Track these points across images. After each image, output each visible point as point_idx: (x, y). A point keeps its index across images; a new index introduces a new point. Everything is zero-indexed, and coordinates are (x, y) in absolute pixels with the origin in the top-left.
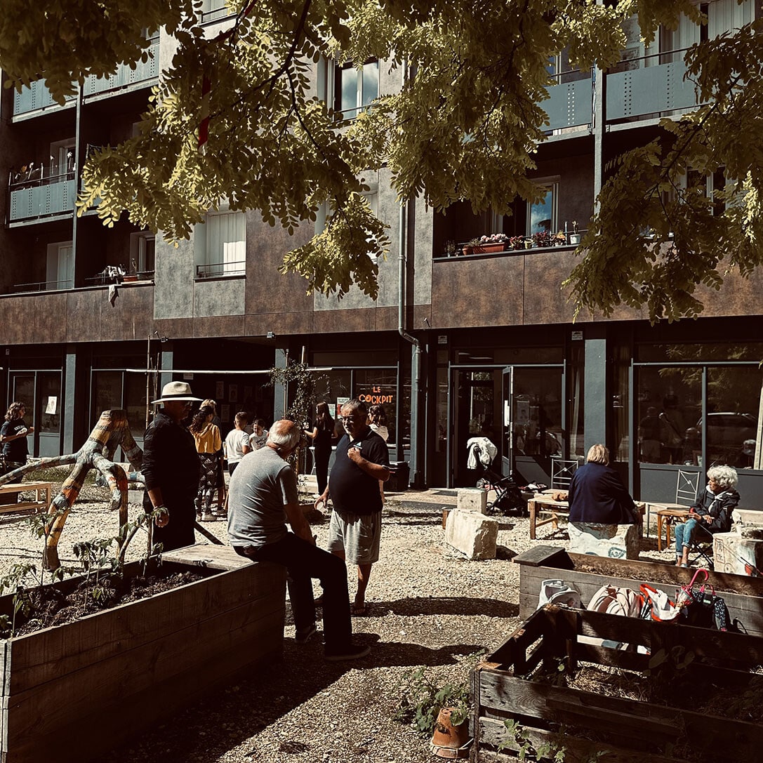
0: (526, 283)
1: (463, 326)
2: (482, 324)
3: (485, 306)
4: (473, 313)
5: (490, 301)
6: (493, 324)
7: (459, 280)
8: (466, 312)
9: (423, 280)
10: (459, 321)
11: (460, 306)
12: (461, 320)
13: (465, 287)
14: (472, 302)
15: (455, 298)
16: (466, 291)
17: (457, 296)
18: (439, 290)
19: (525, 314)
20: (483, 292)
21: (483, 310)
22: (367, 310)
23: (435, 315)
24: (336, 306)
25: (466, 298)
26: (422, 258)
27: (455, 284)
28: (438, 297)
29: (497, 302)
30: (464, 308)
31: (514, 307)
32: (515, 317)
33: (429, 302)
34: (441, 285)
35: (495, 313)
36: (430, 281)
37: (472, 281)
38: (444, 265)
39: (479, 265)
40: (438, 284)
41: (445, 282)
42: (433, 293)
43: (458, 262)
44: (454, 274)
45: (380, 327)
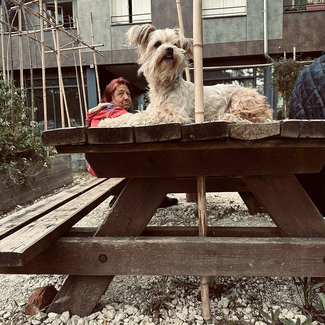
3: (316, 40)
4: (309, 44)
5: (319, 37)
7: (300, 25)
8: (304, 43)
9: (278, 25)
10: (300, 48)
11: (301, 39)
12: (302, 48)
13: (304, 29)
14: (308, 38)
15: (298, 35)
16: (304, 31)
17: (299, 34)
18: (288, 30)
20: (315, 32)
21: (315, 42)
22: (240, 42)
23: (285, 45)
24: (219, 41)
25: (304, 35)
26: (276, 11)
27: (297, 27)
28: (287, 34)
29: (323, 37)
30: (303, 41)
33: (281, 38)
34: (289, 28)
35: (322, 44)
36: (281, 25)
37: (308, 25)
38: (290, 16)
39: (311, 16)
40: (287, 27)
41: (291, 26)
42: (284, 32)
43: (299, 14)
44: (297, 21)
45: (250, 53)
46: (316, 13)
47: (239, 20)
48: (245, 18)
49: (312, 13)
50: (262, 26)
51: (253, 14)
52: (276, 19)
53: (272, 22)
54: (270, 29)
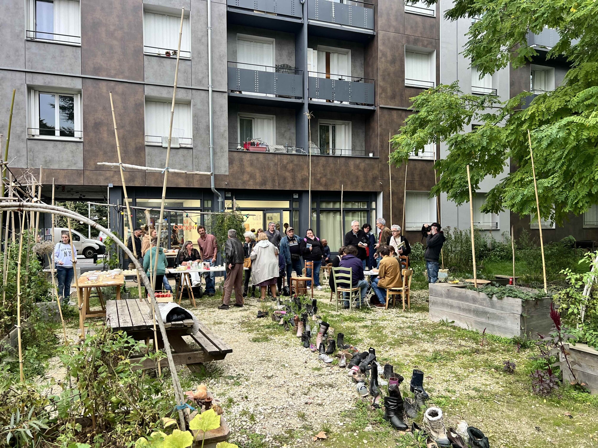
0: (279, 169)
1: (247, 188)
2: (258, 188)
3: (259, 179)
4: (253, 182)
5: (261, 176)
6: (263, 188)
7: (244, 164)
8: (249, 181)
9: (224, 161)
10: (245, 185)
11: (246, 177)
14: (252, 176)
15: (243, 173)
16: (248, 169)
18: (233, 167)
19: (279, 184)
20: (257, 171)
21: (258, 181)
23: (231, 181)
25: (248, 173)
26: (222, 148)
27: (242, 165)
28: (233, 171)
29: (265, 177)
30: (248, 179)
31: (273, 180)
32: (274, 185)
33: (227, 173)
34: (234, 165)
35: (264, 182)
36: (227, 162)
37: (252, 164)
38: (235, 154)
39: (254, 157)
40: (232, 164)
41: (236, 164)
42: (229, 169)
43: (244, 153)
44: (241, 160)
45: (196, 185)
46: (258, 154)
47: (186, 151)
48: (191, 150)
49: (255, 154)
50: (208, 160)
51: (200, 148)
52: (222, 156)
53: (218, 158)
54: (216, 164)
